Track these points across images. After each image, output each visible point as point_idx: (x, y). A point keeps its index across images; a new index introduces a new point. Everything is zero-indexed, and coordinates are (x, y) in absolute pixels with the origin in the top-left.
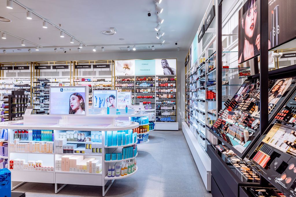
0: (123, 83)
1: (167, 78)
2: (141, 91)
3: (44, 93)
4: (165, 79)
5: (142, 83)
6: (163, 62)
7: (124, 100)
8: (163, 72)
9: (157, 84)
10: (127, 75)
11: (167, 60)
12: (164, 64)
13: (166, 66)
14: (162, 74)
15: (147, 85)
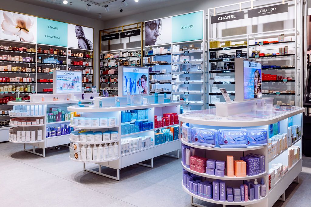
0: (14, 55)
1: (82, 54)
2: (46, 70)
4: (79, 54)
5: (47, 57)
6: (78, 30)
7: (73, 85)
8: (78, 44)
9: (69, 61)
10: (22, 42)
11: (83, 27)
12: (79, 32)
13: (81, 36)
14: (76, 47)
15: (55, 62)
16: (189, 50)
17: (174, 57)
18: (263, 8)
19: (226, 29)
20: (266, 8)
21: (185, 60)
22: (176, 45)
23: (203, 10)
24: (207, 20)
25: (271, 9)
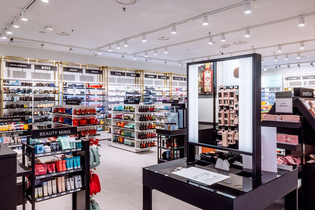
3: (153, 101)
16: (274, 91)
17: (266, 93)
18: (309, 76)
19: (292, 82)
20: (310, 76)
21: (272, 95)
22: (267, 88)
23: (281, 74)
24: (283, 77)
25: (312, 77)
